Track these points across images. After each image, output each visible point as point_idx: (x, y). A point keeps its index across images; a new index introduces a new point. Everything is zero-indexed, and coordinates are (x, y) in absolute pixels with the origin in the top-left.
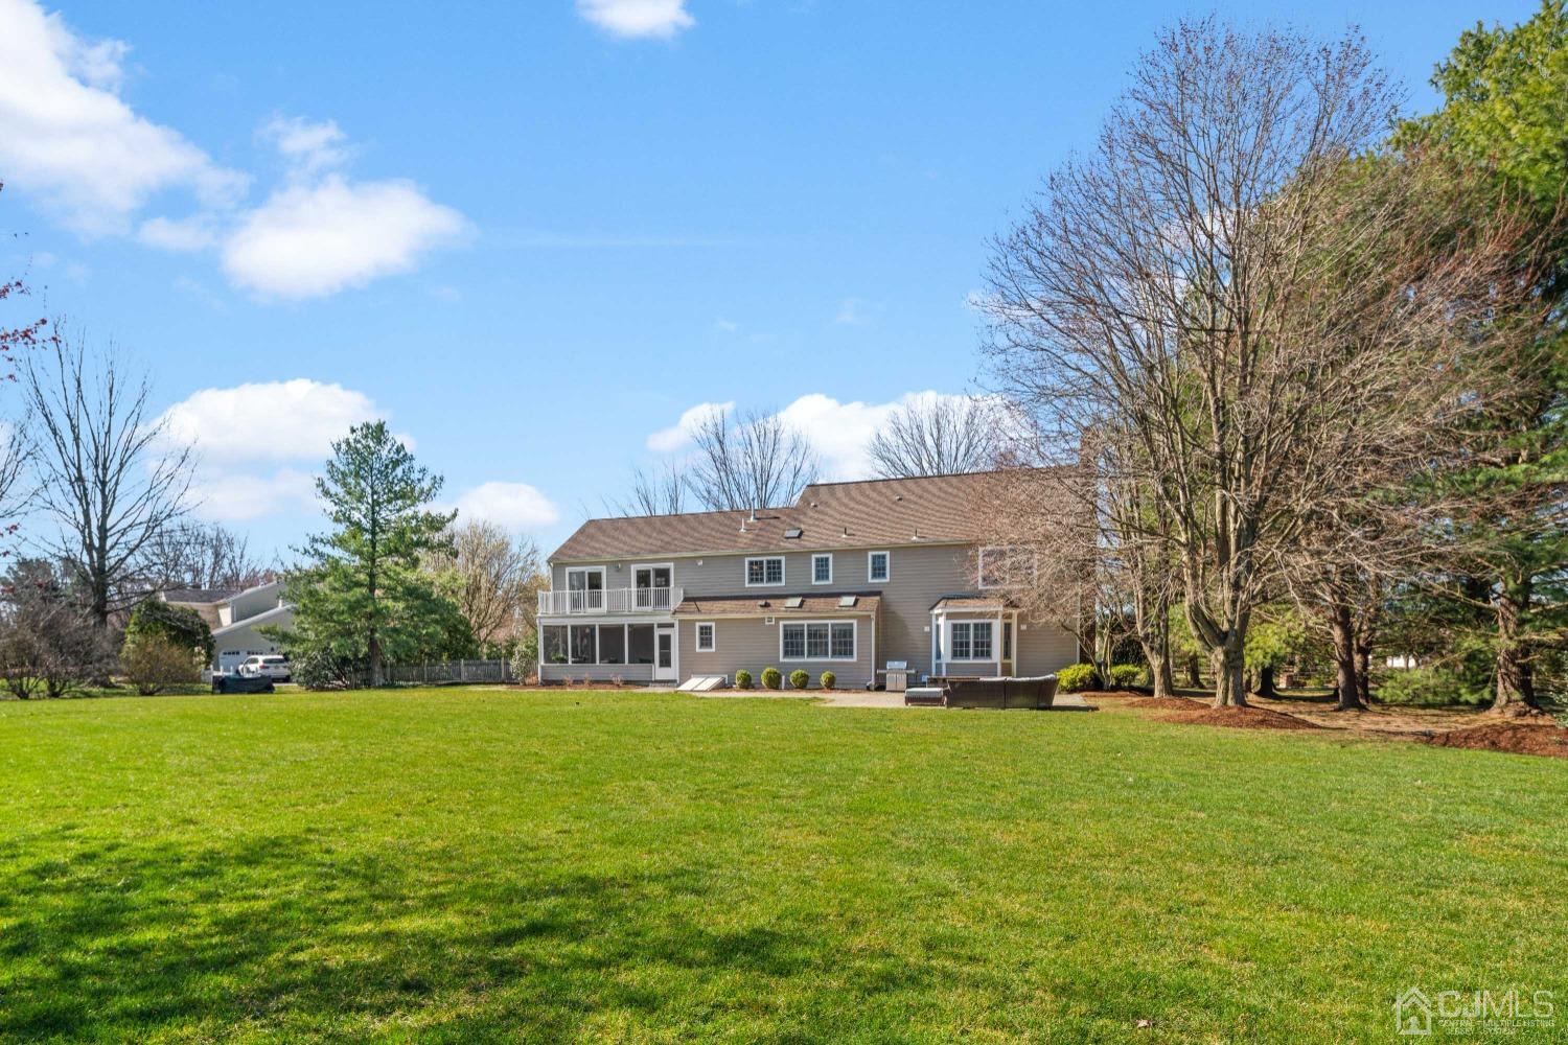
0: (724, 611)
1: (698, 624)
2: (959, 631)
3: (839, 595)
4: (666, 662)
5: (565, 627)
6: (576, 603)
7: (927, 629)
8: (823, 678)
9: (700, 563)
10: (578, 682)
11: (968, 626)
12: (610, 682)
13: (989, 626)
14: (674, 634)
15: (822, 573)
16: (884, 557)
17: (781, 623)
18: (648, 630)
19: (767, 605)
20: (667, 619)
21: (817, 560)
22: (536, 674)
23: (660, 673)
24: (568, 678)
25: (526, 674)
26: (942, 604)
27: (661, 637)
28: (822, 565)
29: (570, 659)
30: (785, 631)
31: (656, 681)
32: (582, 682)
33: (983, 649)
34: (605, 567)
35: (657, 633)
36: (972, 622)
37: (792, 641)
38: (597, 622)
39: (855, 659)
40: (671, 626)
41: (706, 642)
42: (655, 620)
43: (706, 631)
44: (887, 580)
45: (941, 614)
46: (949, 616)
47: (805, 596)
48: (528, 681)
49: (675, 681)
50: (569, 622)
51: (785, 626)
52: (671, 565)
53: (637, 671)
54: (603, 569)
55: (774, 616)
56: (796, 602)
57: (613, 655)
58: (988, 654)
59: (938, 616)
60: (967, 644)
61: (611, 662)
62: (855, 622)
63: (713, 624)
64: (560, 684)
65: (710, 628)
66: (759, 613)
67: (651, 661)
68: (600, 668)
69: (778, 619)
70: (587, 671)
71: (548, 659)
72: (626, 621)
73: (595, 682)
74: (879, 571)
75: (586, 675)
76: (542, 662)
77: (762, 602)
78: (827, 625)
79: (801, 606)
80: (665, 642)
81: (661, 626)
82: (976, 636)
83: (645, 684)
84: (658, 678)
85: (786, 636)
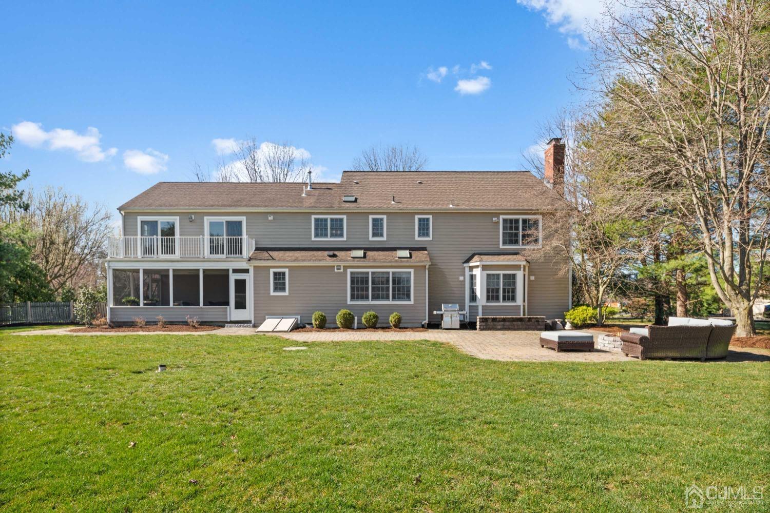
0: (296, 260)
1: (272, 271)
2: (491, 279)
3: (395, 249)
4: (241, 304)
5: (137, 271)
6: (148, 250)
7: (461, 278)
8: (392, 318)
9: (271, 218)
10: (150, 324)
11: (498, 275)
12: (185, 323)
13: (514, 276)
14: (249, 279)
15: (378, 232)
16: (428, 220)
17: (349, 271)
18: (223, 276)
19: (334, 256)
20: (243, 265)
21: (374, 220)
22: (104, 315)
23: (235, 314)
24: (140, 320)
25: (93, 316)
26: (476, 258)
27: (237, 281)
28: (378, 224)
29: (142, 301)
30: (352, 278)
31: (231, 322)
32: (155, 323)
33: (510, 295)
34: (178, 218)
35: (233, 278)
36: (501, 272)
37: (359, 286)
38: (171, 267)
39: (412, 302)
40: (247, 271)
41: (280, 286)
42: (230, 266)
43: (279, 277)
44: (431, 238)
45: (477, 267)
46: (485, 268)
47: (366, 250)
48: (95, 322)
49: (249, 322)
50: (142, 266)
51: (352, 273)
52: (243, 219)
53: (213, 312)
54: (176, 220)
55: (342, 264)
56: (360, 253)
57: (187, 297)
58: (513, 299)
59: (471, 268)
60: (498, 290)
61: (185, 304)
62: (412, 271)
63: (287, 271)
64: (130, 325)
65: (284, 274)
66: (330, 262)
67: (227, 304)
68: (173, 309)
69: (346, 268)
70: (160, 313)
71: (117, 301)
72: (201, 266)
73: (170, 324)
74: (424, 230)
75: (160, 317)
76: (111, 305)
77: (331, 253)
78: (388, 273)
79: (365, 257)
80: (241, 286)
81: (235, 271)
82: (504, 285)
83: (221, 325)
84: (233, 319)
85: (352, 282)
